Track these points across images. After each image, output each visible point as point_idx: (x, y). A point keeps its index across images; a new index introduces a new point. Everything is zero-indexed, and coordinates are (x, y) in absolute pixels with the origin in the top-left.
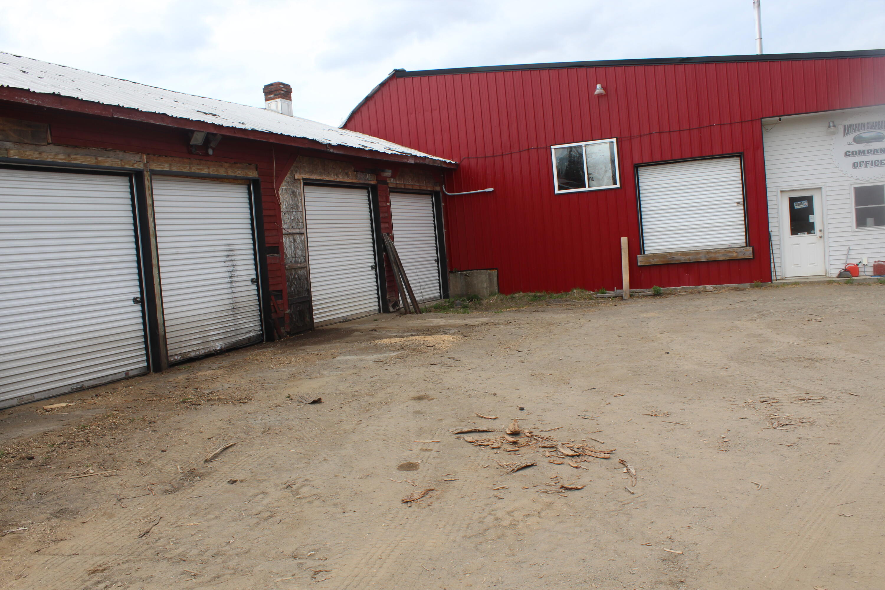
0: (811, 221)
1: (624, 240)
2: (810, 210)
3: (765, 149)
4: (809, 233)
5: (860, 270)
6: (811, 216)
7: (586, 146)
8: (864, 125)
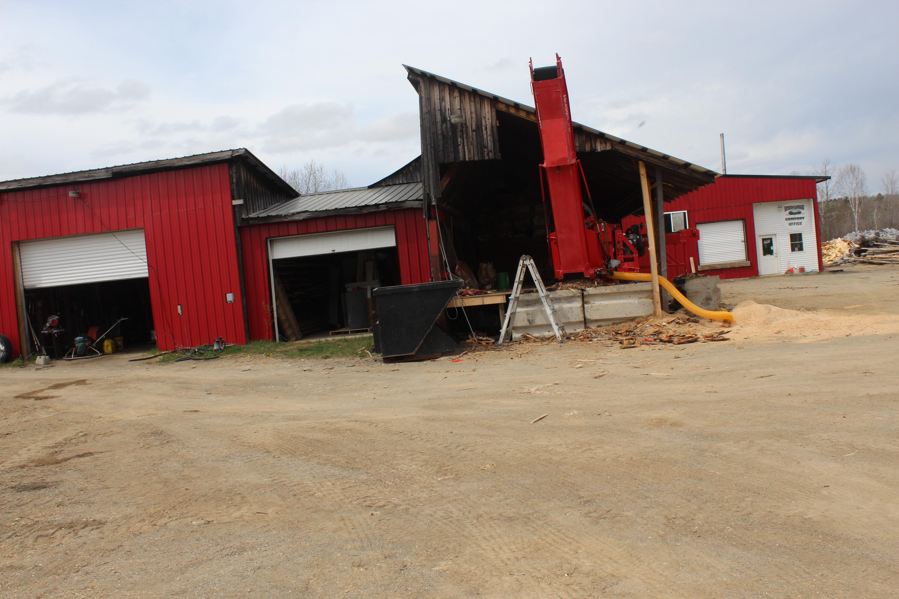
0: (772, 249)
1: (691, 259)
2: (771, 244)
3: (754, 216)
4: (771, 254)
5: (794, 270)
6: (771, 247)
7: (672, 214)
8: (793, 206)
